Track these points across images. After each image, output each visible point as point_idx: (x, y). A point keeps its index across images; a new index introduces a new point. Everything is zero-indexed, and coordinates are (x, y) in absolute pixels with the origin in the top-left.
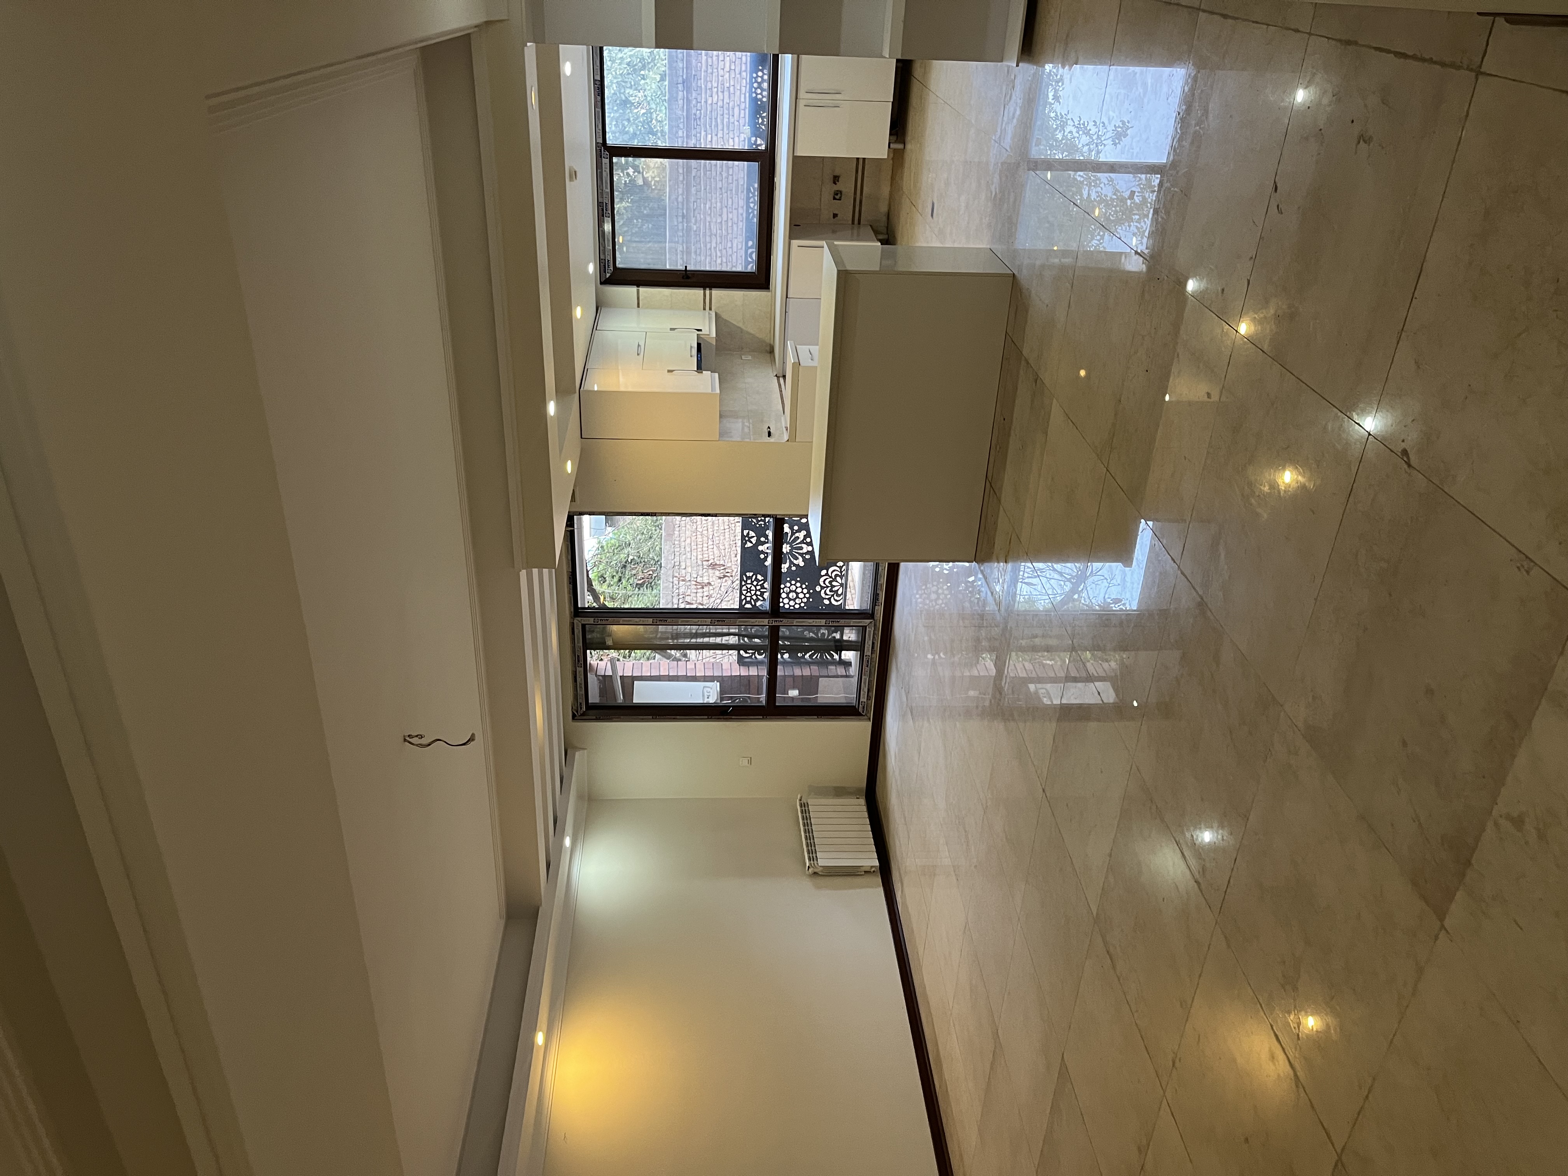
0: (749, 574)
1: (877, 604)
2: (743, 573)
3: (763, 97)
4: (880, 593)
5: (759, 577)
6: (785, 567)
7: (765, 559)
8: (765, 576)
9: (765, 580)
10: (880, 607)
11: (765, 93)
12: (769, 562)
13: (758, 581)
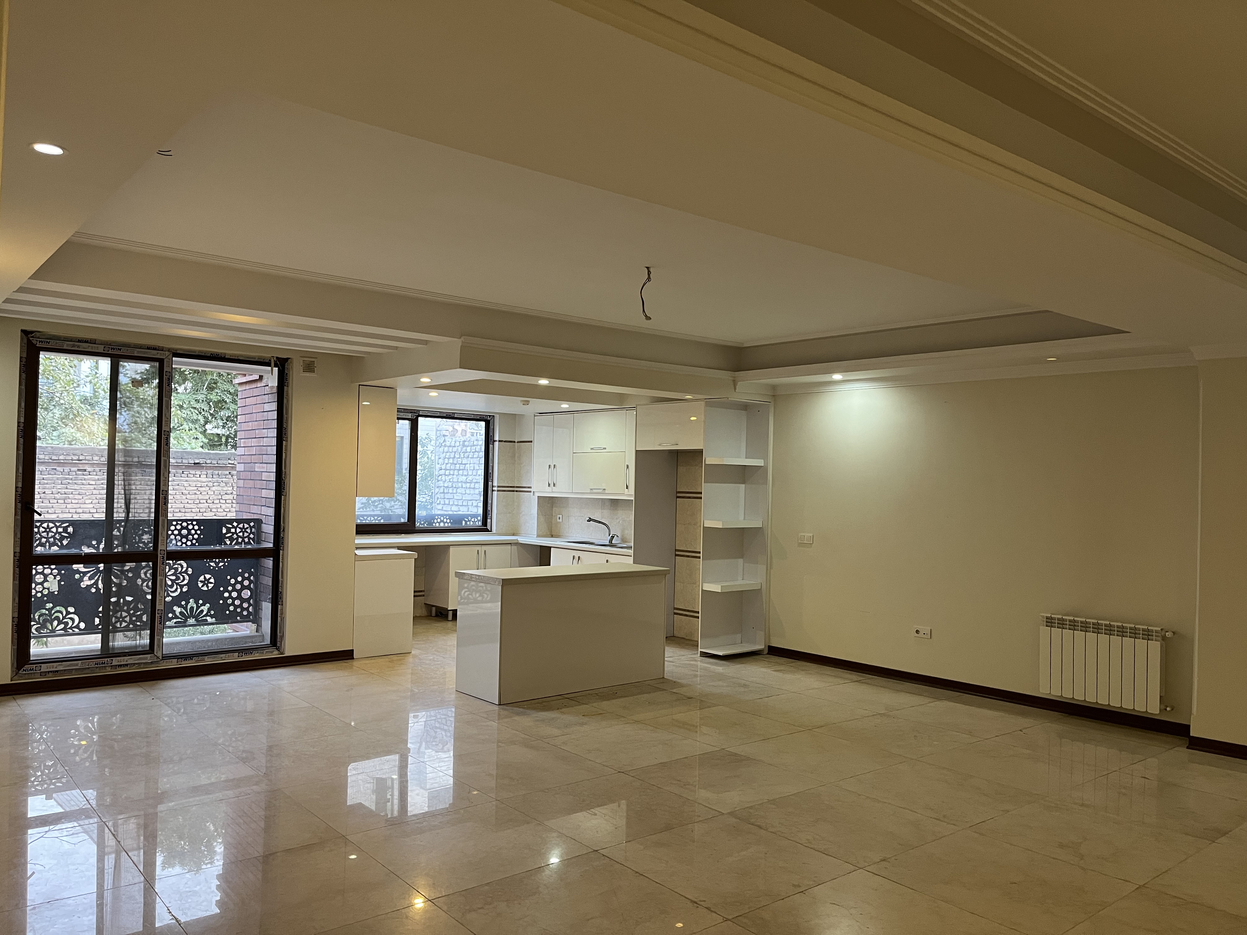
0: (70, 530)
1: (180, 660)
2: (72, 523)
3: (436, 523)
4: (193, 661)
5: (65, 542)
6: (80, 567)
7: (90, 546)
8: (68, 546)
9: (62, 547)
10: (176, 664)
11: (437, 525)
12: (86, 550)
13: (61, 540)
